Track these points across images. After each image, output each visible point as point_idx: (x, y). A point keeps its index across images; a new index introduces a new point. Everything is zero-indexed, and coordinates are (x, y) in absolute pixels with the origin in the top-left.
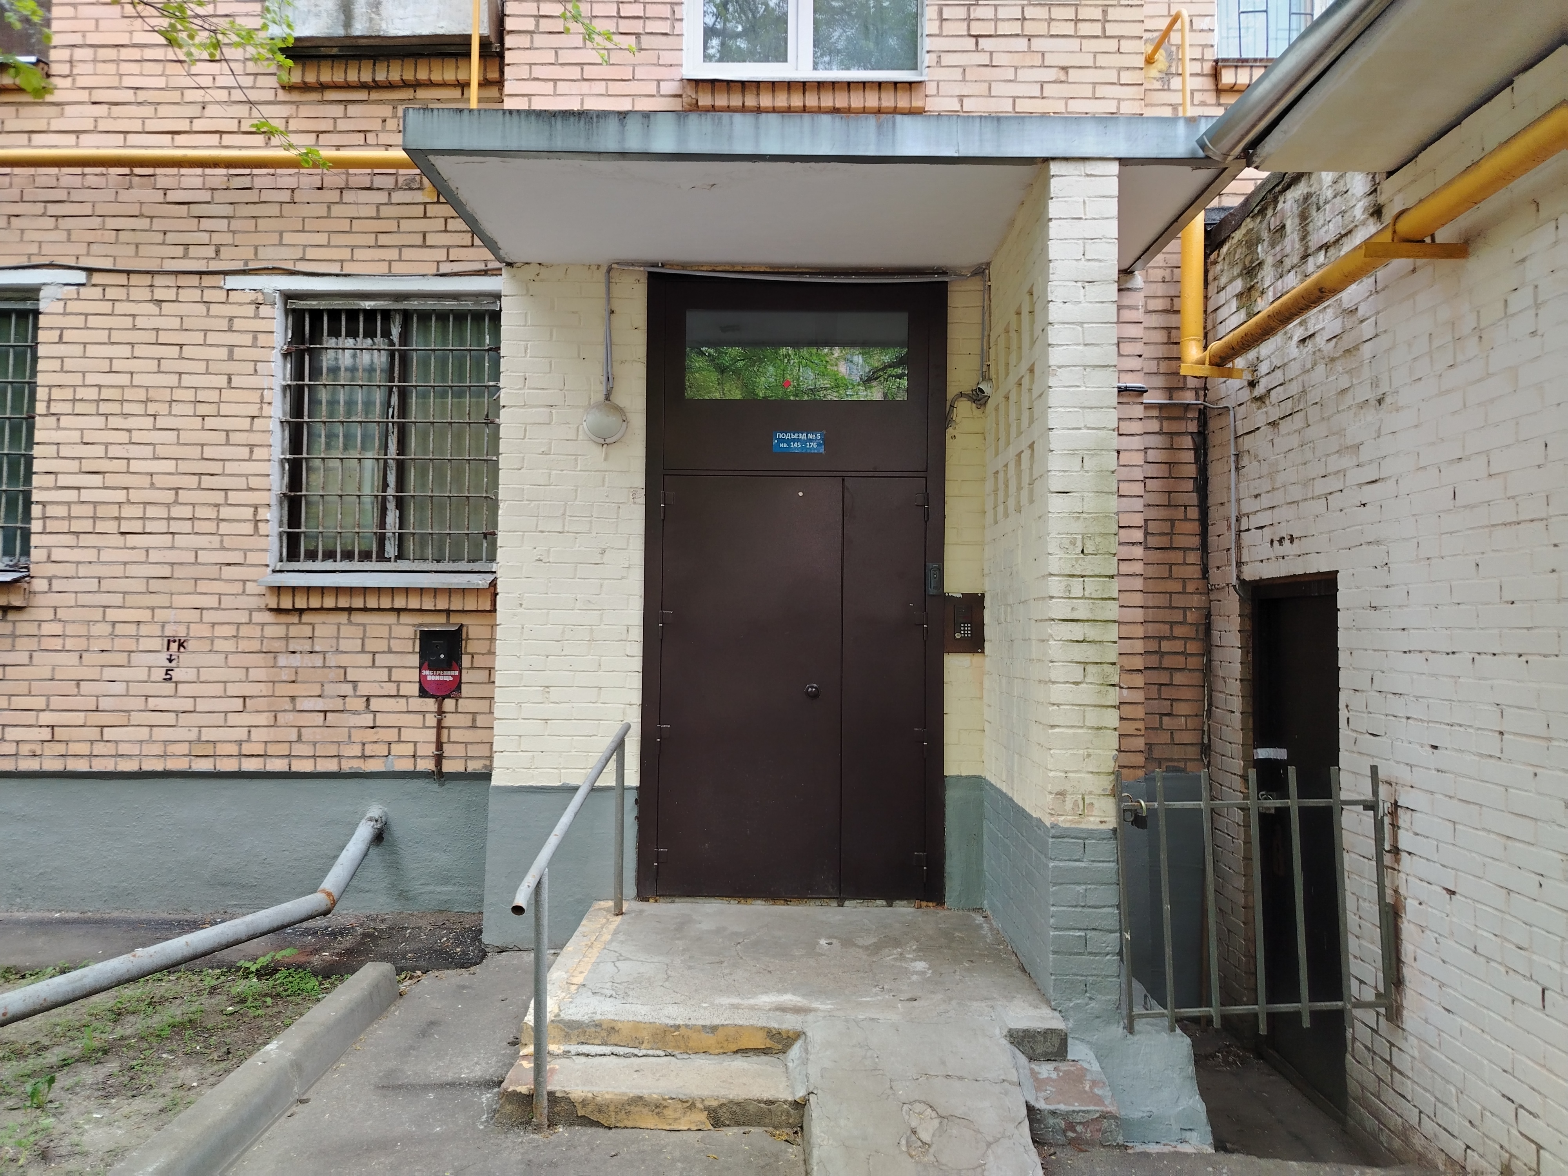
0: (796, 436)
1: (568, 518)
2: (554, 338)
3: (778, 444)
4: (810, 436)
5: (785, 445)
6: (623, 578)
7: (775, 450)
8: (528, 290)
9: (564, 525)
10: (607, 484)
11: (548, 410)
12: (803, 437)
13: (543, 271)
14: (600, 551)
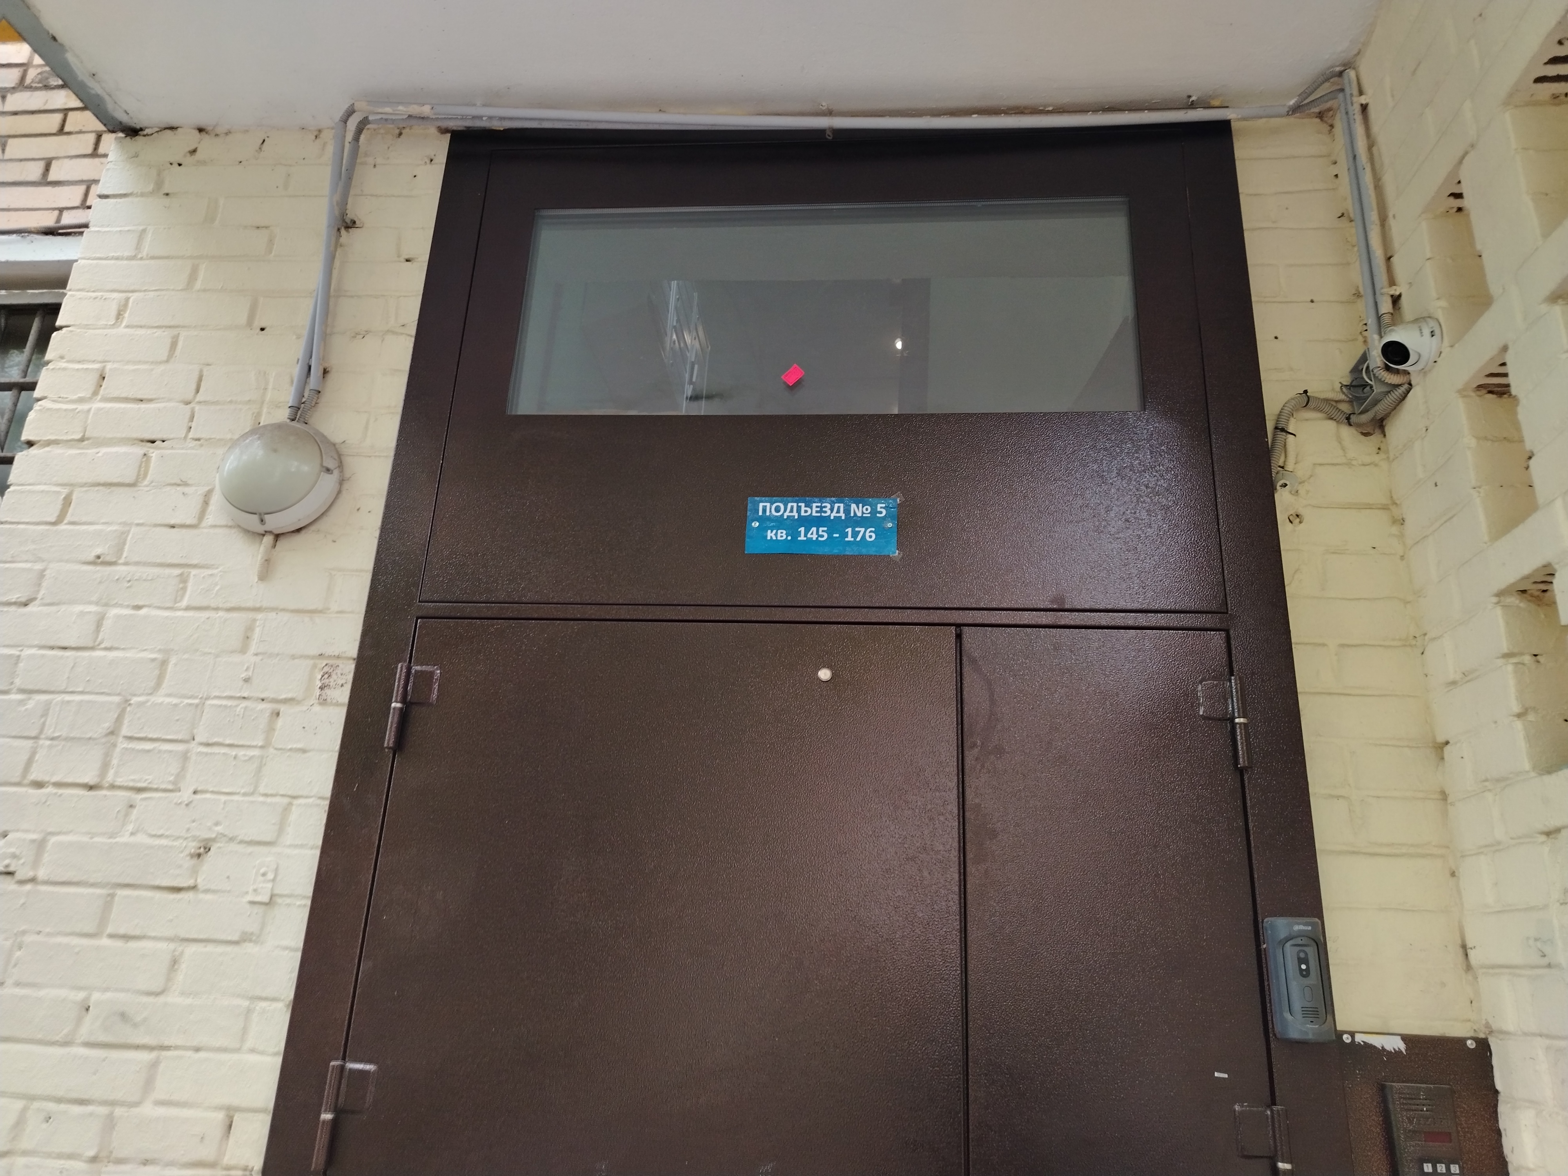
0: (813, 511)
1: (122, 744)
2: (198, 285)
3: (763, 529)
4: (858, 510)
5: (782, 535)
6: (245, 938)
7: (752, 547)
8: (159, 184)
9: (105, 767)
10: (253, 649)
11: (138, 450)
12: (834, 510)
13: (206, 145)
14: (192, 846)
